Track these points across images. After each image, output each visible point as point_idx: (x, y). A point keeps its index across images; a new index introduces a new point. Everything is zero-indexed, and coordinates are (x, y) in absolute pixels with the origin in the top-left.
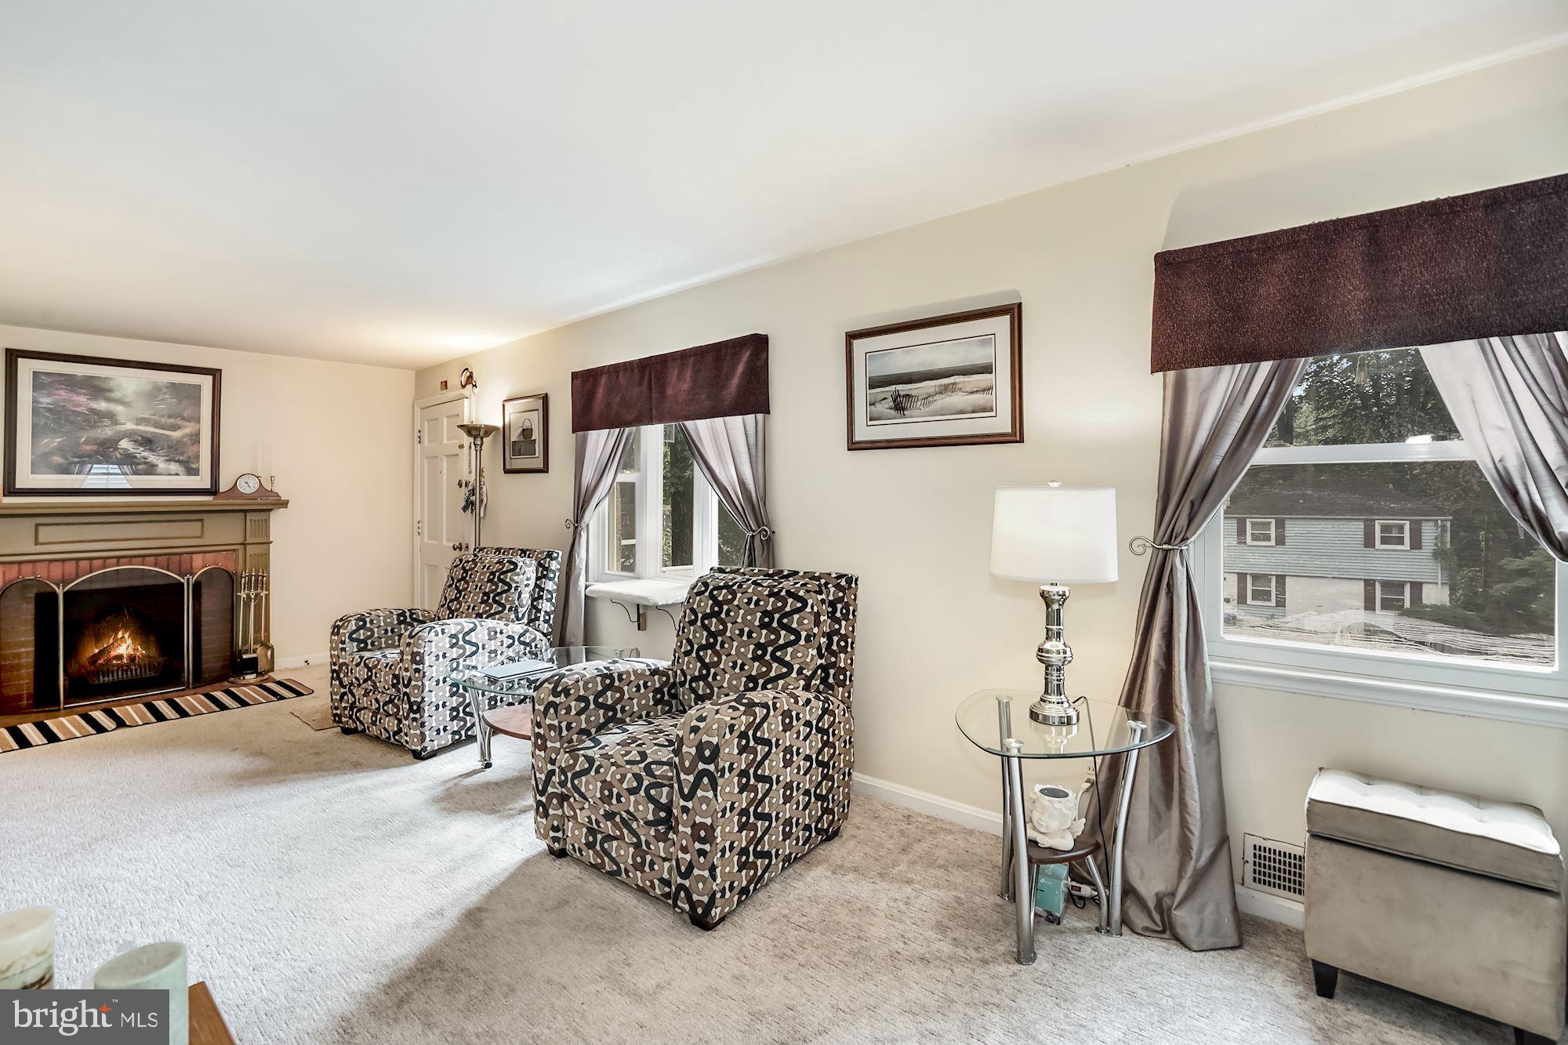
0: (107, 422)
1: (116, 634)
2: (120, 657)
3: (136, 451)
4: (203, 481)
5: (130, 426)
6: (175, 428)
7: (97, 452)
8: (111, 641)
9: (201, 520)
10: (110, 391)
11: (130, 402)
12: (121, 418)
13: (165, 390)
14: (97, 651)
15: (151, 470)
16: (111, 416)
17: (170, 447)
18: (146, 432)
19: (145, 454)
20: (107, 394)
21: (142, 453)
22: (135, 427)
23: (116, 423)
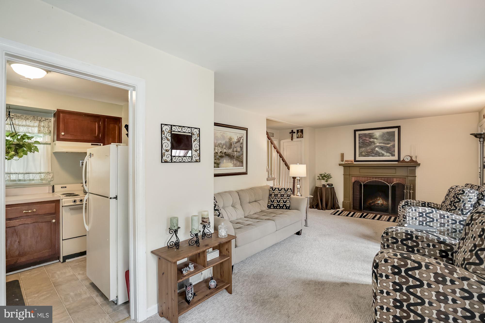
0: (373, 144)
1: (377, 198)
2: (379, 204)
3: (379, 150)
4: (396, 158)
5: (378, 144)
6: (388, 144)
7: (371, 151)
8: (375, 200)
9: (395, 169)
10: (373, 136)
11: (378, 138)
12: (376, 143)
13: (386, 134)
14: (371, 202)
15: (383, 155)
16: (374, 142)
17: (387, 149)
18: (382, 145)
19: (381, 151)
20: (373, 137)
21: (380, 151)
22: (379, 144)
23: (375, 144)
